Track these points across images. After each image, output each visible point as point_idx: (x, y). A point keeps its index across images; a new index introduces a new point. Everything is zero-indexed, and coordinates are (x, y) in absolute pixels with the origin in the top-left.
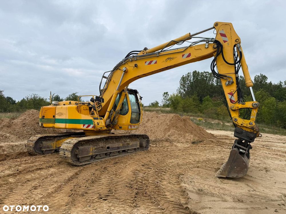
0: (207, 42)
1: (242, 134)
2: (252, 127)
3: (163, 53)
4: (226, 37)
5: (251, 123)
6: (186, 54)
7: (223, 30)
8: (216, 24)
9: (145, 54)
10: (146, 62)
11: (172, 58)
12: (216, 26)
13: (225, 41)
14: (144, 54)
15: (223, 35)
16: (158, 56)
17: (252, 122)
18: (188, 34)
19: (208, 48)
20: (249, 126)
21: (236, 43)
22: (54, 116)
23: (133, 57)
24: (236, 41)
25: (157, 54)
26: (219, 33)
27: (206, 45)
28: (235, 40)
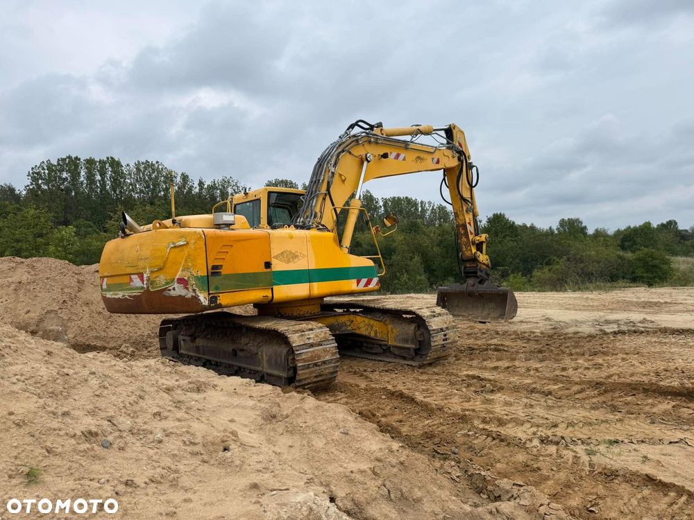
3: (412, 145)
9: (385, 135)
16: (406, 149)
22: (268, 265)
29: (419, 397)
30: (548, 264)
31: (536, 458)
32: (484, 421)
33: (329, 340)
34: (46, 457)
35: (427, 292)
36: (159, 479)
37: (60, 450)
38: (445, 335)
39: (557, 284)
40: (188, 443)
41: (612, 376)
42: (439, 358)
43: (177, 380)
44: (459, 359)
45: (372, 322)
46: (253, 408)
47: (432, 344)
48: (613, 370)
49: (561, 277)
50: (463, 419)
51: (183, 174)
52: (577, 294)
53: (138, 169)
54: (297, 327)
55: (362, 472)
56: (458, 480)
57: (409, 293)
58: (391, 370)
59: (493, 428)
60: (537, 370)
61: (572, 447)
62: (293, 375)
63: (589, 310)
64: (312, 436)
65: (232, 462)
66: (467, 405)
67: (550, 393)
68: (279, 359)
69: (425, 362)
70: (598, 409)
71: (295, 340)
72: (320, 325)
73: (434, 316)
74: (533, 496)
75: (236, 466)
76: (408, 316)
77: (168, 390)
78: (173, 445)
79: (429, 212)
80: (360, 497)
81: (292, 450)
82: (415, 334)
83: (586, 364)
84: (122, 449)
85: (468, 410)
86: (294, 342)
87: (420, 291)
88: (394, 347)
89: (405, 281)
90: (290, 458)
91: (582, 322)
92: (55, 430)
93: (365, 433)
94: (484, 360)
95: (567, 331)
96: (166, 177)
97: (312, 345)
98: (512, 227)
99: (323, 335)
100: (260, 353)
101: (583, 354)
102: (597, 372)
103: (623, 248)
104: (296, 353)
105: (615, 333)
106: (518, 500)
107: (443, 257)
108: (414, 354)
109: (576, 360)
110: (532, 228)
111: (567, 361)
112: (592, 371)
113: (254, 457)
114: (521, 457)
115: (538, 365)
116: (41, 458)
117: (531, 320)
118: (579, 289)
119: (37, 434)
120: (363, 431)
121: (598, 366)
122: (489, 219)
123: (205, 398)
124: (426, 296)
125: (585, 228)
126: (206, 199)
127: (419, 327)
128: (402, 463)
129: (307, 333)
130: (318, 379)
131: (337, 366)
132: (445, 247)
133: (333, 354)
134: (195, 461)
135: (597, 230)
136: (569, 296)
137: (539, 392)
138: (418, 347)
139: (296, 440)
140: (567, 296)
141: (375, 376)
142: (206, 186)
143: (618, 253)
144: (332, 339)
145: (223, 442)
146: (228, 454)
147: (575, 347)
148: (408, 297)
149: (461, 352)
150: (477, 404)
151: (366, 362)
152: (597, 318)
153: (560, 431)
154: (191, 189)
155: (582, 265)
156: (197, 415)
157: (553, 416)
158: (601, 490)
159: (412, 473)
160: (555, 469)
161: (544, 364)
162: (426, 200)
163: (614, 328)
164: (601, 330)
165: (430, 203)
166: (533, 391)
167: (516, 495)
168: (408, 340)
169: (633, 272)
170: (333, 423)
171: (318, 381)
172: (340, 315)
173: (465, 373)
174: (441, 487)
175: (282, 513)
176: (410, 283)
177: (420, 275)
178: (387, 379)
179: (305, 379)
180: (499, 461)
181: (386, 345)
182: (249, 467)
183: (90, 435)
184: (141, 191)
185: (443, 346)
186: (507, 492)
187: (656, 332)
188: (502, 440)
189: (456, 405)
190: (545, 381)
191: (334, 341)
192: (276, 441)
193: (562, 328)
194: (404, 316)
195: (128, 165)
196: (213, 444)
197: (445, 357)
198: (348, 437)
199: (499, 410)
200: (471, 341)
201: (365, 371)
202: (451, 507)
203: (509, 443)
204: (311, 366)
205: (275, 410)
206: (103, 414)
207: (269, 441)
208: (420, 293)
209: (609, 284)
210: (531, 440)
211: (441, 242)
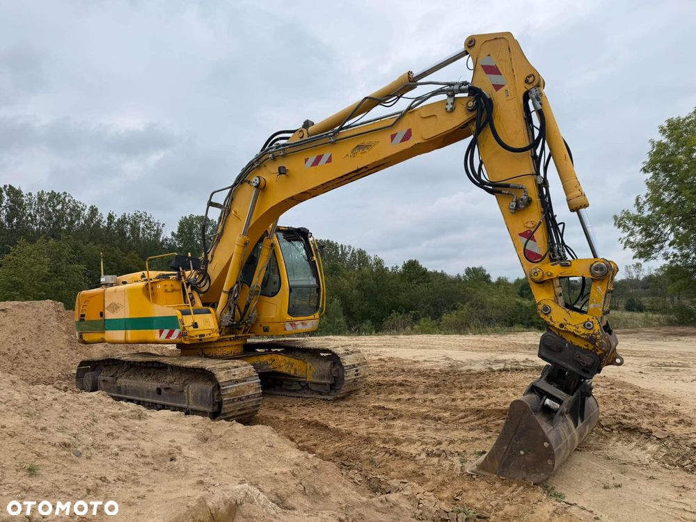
0: (449, 93)
1: (560, 351)
2: (591, 337)
3: (344, 133)
4: (499, 73)
5: (589, 325)
6: (401, 131)
7: (489, 55)
8: (470, 42)
9: (306, 137)
10: (306, 160)
11: (368, 146)
12: (469, 47)
13: (497, 87)
14: (304, 139)
15: (491, 70)
16: (333, 143)
17: (591, 320)
18: (405, 74)
19: (452, 110)
20: (583, 331)
21: (529, 87)
22: (102, 314)
23: (277, 148)
24: (526, 81)
25: (331, 136)
26: (479, 66)
27: (447, 104)
28: (524, 79)
29: (332, 425)
30: (454, 308)
31: (422, 468)
32: (384, 442)
33: (253, 377)
34: (36, 459)
35: (345, 335)
36: (124, 478)
37: (46, 454)
38: (357, 371)
39: (460, 328)
40: (139, 456)
41: (490, 404)
42: (350, 392)
43: (120, 409)
44: (369, 394)
45: (292, 360)
46: (190, 432)
47: (346, 379)
48: (492, 400)
49: (464, 321)
50: (368, 440)
51: (92, 207)
52: (477, 337)
53: (40, 199)
54: (224, 365)
55: (284, 474)
56: (359, 483)
57: (329, 335)
58: (308, 404)
59: (390, 446)
60: (432, 401)
61: (450, 458)
62: (218, 410)
63: (484, 352)
64: (243, 450)
65: (178, 469)
66: (371, 430)
67: (440, 419)
68: (205, 395)
69: (338, 396)
70: (475, 430)
71: (222, 377)
72: (245, 363)
73: (348, 354)
74: (413, 487)
75: (182, 472)
76: (325, 355)
77: (114, 417)
78: (127, 457)
79: (349, 256)
80: (282, 491)
81: (227, 461)
82: (331, 370)
83: (472, 396)
84: (89, 458)
85: (372, 433)
86: (220, 378)
87: (339, 333)
88: (311, 383)
89: (324, 323)
90: (225, 467)
91: (476, 362)
92: (40, 440)
93: (286, 446)
94: (389, 394)
95: (462, 369)
96: (73, 210)
97: (237, 381)
98: (424, 273)
99: (247, 372)
100: (185, 391)
101: (471, 388)
102: (479, 402)
103: (522, 295)
104: (222, 388)
105: (500, 371)
106: (402, 492)
107: (362, 300)
108: (329, 389)
109: (465, 392)
110: (443, 275)
111: (457, 394)
112: (476, 401)
113: (196, 465)
114: (411, 467)
115: (433, 397)
116: (33, 460)
117: (434, 359)
118: (480, 333)
119: (26, 442)
120: (285, 445)
121: (481, 397)
122: (405, 264)
123: (146, 424)
124: (343, 338)
125: (489, 276)
126: (114, 233)
127: (334, 364)
128: (315, 467)
129: (232, 370)
130: (241, 413)
131: (260, 400)
132: (363, 290)
133: (256, 389)
134: (148, 469)
135: (499, 279)
136: (469, 339)
137: (431, 419)
138: (333, 382)
139: (230, 454)
140: (468, 338)
141: (294, 409)
142: (116, 220)
143: (517, 299)
144: (256, 376)
145: (170, 454)
146: (175, 463)
147: (466, 382)
148: (326, 339)
149: (371, 387)
150: (380, 429)
151: (285, 399)
152: (489, 358)
153: (443, 447)
154: (99, 223)
155: (483, 310)
156: (142, 436)
157: (439, 436)
158: (466, 486)
159: (323, 475)
160: (435, 474)
161: (438, 396)
162: (346, 244)
163: (502, 366)
164: (489, 368)
165: (350, 247)
166: (426, 417)
167: (401, 489)
168: (324, 376)
169: (530, 318)
170: (260, 440)
171: (241, 415)
172: (262, 354)
173: (373, 404)
174: (344, 485)
175: (226, 495)
176: (329, 325)
177: (339, 318)
178: (304, 412)
179: (229, 413)
180: (393, 470)
181: (304, 382)
182: (192, 473)
183: (65, 446)
184: (42, 223)
185: (355, 380)
186: (395, 488)
187: (533, 370)
188: (397, 455)
189: (362, 430)
190: (438, 410)
191: (258, 377)
192: (212, 455)
193: (458, 366)
194: (322, 354)
195: (30, 194)
196: (161, 456)
197: (356, 391)
198: (272, 449)
199: (397, 433)
200: (381, 378)
201: (285, 406)
202: (352, 498)
203: (402, 457)
204: (235, 400)
205: (208, 434)
206: (70, 432)
207: (206, 455)
208: (339, 335)
209: (506, 329)
210: (419, 455)
211: (360, 285)
